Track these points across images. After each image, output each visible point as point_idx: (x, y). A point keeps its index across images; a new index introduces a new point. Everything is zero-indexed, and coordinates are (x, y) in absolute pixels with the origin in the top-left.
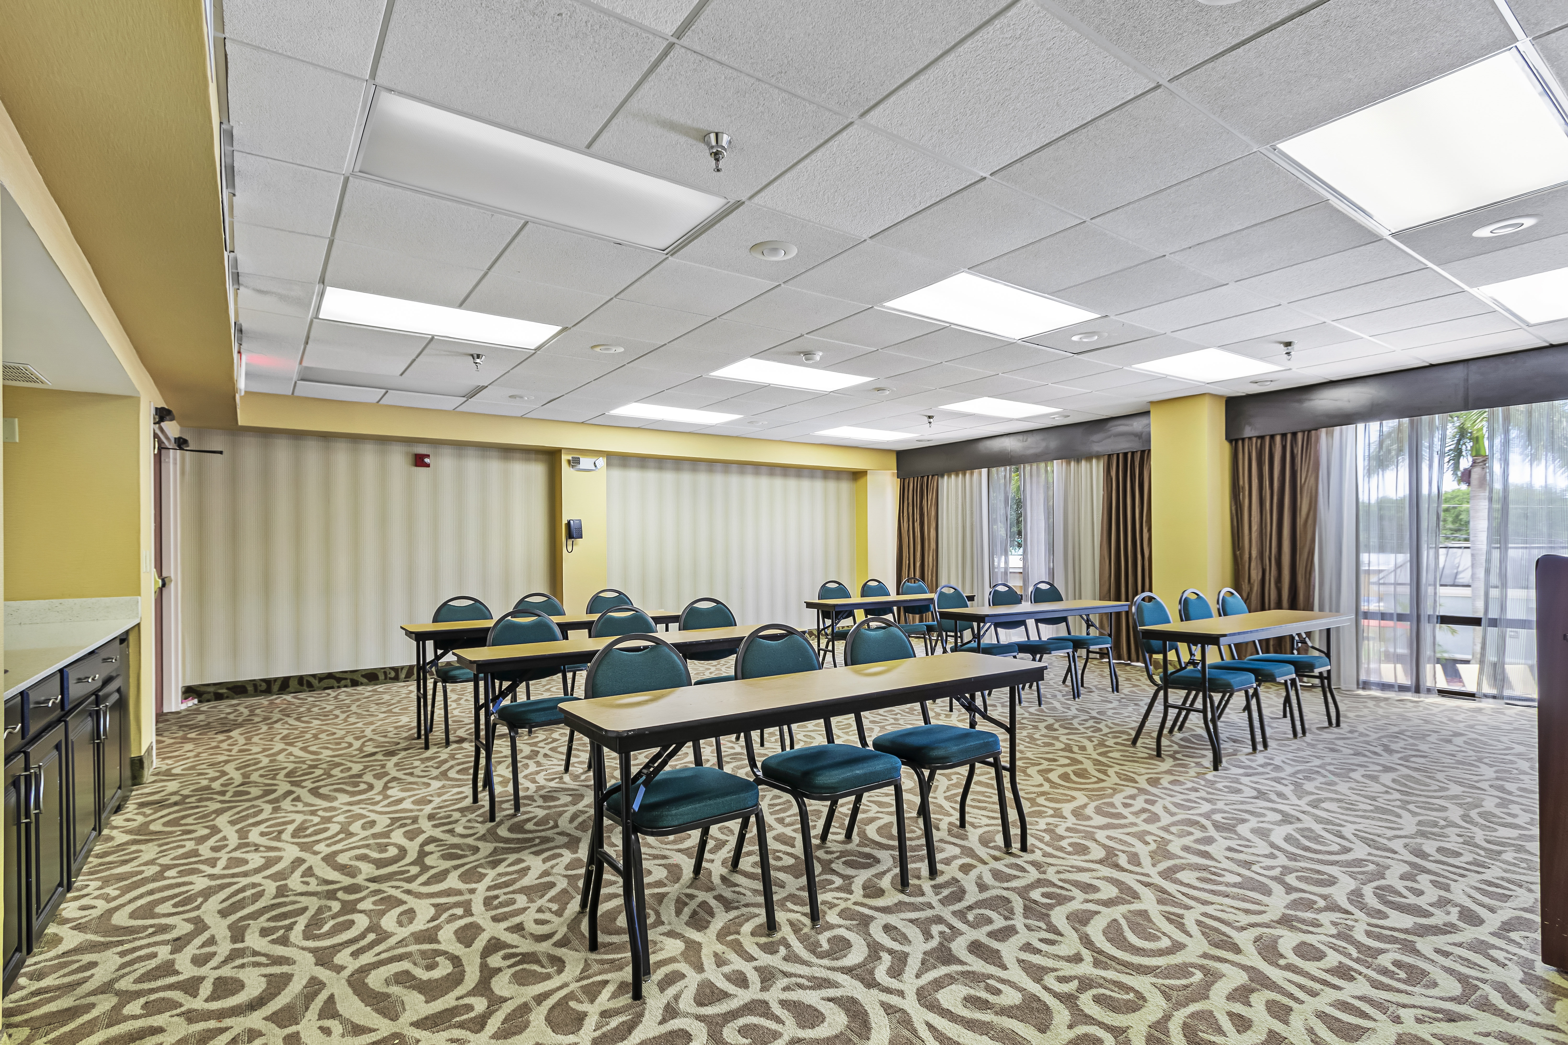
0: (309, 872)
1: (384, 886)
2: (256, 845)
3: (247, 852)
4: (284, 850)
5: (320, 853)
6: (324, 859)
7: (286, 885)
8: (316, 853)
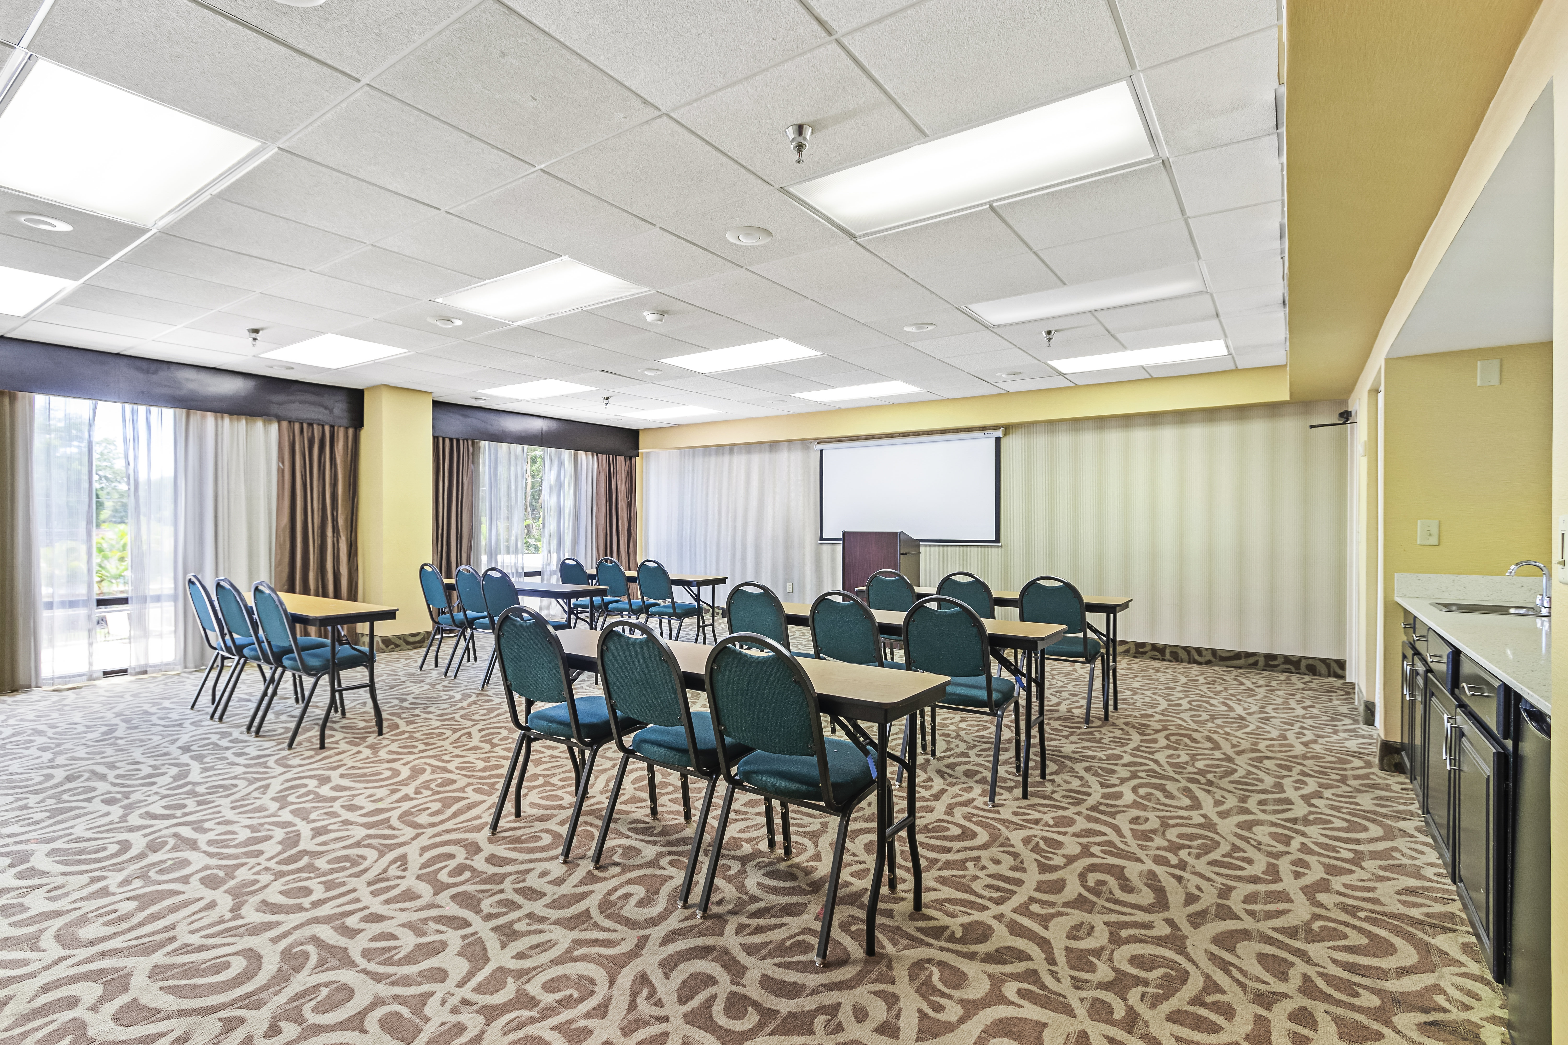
0: (1218, 803)
1: (1172, 774)
2: (1259, 850)
3: (1269, 845)
4: (1232, 832)
5: (1201, 815)
6: (1201, 808)
7: (1239, 802)
8: (1204, 816)
